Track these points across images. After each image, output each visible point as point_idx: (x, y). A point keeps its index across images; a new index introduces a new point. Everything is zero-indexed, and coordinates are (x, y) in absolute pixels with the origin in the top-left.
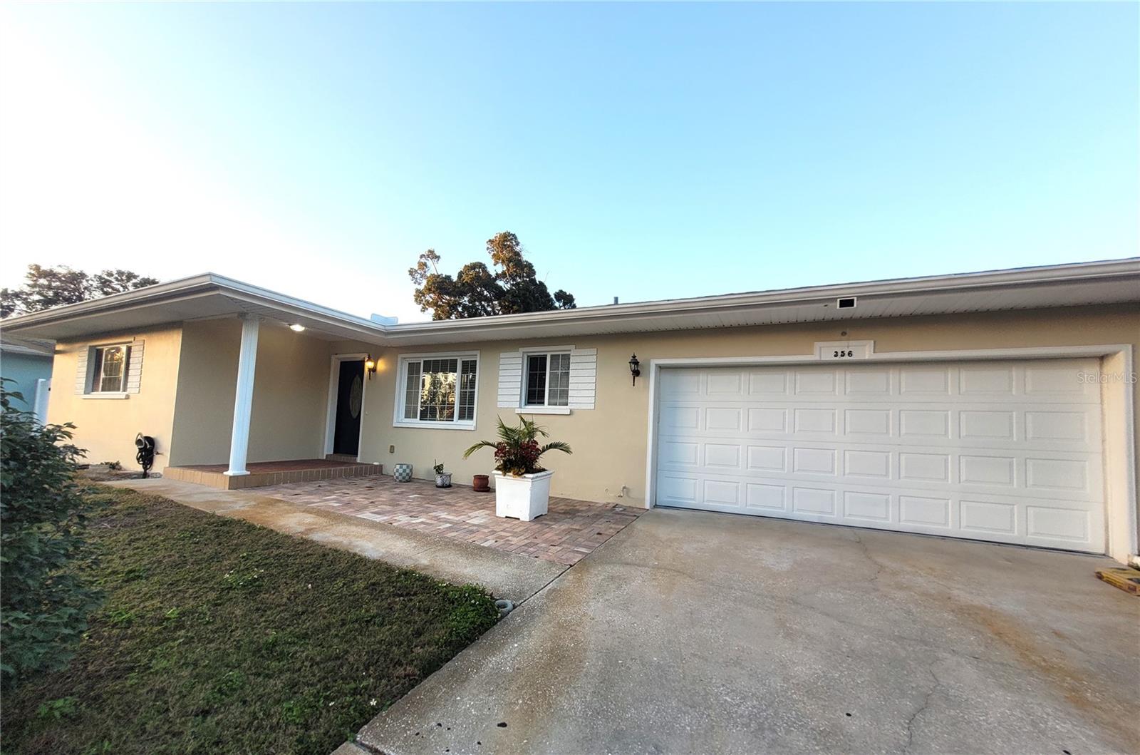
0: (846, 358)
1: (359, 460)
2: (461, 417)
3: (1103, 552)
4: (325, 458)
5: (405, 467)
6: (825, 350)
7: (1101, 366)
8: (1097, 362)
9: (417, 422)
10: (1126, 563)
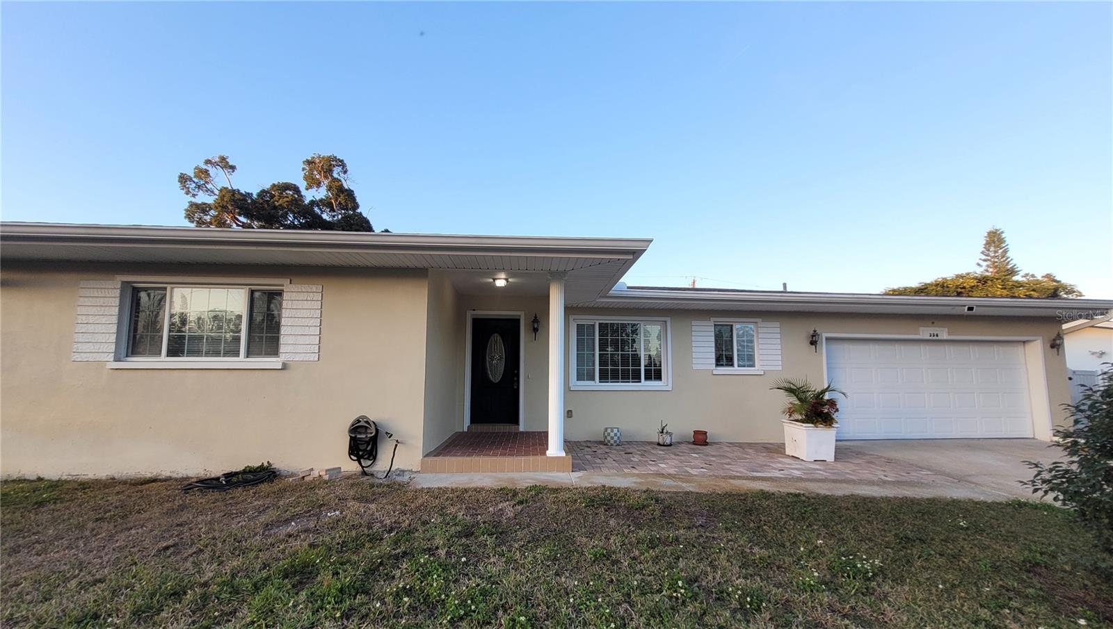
0: (935, 338)
1: (522, 428)
2: (648, 378)
3: (1032, 437)
4: (466, 430)
5: (615, 431)
6: (925, 332)
7: (1024, 345)
8: (1022, 344)
9: (596, 384)
10: (1049, 440)
